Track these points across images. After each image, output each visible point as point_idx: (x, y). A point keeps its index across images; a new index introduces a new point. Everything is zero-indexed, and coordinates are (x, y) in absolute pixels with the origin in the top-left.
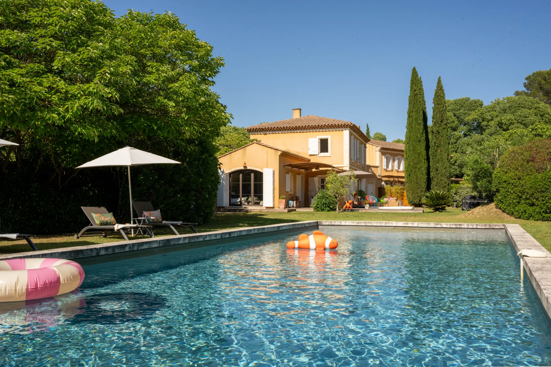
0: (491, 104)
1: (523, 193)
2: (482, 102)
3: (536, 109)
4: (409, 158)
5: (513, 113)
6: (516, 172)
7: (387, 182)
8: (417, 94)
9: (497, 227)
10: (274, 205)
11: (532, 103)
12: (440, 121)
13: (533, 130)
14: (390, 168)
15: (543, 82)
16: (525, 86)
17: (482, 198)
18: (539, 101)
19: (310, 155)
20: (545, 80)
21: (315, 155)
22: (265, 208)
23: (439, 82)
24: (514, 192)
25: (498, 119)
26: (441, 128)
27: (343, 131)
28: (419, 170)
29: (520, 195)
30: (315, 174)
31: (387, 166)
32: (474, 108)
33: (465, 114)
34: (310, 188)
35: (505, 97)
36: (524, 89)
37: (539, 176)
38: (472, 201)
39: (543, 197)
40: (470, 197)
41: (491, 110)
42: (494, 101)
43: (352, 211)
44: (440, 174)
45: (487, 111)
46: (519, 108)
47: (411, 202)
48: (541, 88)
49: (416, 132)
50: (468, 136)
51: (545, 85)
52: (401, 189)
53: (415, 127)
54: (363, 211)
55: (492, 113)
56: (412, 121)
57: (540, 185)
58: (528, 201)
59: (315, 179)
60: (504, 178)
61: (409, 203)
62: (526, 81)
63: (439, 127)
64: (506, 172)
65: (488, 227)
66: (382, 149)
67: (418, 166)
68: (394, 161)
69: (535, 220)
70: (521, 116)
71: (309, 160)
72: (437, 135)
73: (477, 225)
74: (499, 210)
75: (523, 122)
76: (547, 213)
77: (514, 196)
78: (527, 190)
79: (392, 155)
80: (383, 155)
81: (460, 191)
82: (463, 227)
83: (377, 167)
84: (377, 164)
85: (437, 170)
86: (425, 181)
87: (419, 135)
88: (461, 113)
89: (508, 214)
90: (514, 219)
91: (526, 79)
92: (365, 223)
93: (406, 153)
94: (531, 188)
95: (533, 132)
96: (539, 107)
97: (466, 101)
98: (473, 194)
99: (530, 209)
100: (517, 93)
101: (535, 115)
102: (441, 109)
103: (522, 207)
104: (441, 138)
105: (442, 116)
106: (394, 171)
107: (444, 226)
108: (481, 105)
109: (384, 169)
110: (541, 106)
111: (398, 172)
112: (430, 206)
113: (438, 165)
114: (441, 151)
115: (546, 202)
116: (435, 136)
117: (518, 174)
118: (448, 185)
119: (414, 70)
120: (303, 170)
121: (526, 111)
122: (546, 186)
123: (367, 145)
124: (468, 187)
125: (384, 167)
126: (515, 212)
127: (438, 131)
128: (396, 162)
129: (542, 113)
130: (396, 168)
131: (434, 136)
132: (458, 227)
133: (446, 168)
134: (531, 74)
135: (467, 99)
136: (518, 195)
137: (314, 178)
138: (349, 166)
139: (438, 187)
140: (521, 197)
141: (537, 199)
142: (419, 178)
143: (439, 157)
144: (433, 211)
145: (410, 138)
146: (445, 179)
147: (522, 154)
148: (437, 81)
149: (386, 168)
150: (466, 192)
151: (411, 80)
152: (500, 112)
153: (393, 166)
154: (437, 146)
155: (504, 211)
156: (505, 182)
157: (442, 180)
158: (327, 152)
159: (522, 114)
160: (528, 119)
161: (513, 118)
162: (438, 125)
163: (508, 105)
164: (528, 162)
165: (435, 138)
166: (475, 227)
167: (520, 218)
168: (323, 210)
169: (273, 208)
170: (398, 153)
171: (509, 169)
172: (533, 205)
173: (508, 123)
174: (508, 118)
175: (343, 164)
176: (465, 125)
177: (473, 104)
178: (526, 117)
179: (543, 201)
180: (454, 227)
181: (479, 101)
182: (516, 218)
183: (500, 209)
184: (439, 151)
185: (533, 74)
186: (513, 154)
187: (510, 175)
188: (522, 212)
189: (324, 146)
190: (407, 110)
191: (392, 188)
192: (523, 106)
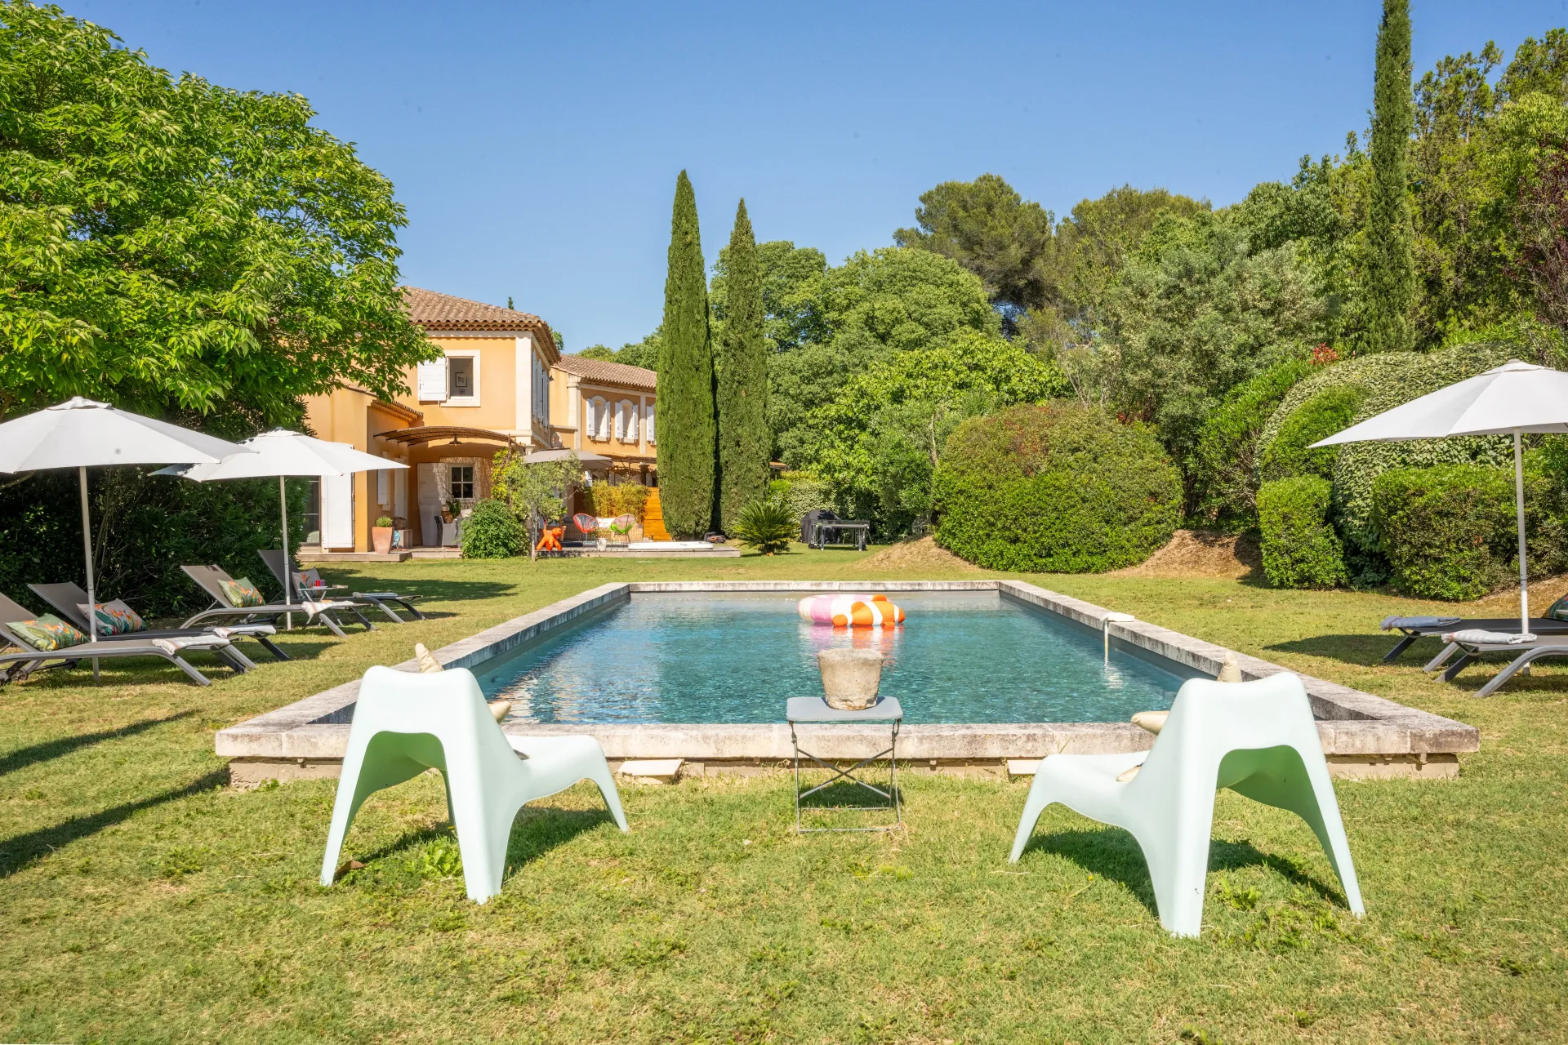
0: (846, 263)
1: (998, 515)
2: (822, 256)
3: (951, 285)
4: (670, 412)
5: (900, 293)
6: (984, 473)
7: (595, 474)
8: (690, 243)
9: (985, 587)
10: (354, 542)
11: (943, 270)
12: (746, 316)
13: (965, 352)
14: (631, 436)
15: (961, 213)
16: (920, 218)
17: (847, 517)
18: (957, 267)
19: (422, 403)
20: (965, 208)
21: (435, 402)
22: (327, 552)
23: (742, 212)
24: (981, 515)
25: (866, 306)
26: (747, 335)
27: (513, 339)
28: (695, 443)
29: (992, 519)
30: (438, 455)
31: (597, 431)
32: (803, 272)
33: (780, 287)
34: (422, 492)
35: (879, 248)
36: (917, 225)
37: (1029, 484)
38: (826, 525)
39: (1034, 524)
40: (818, 513)
41: (847, 280)
42: (852, 257)
43: (562, 555)
44: (745, 456)
45: (837, 282)
46: (914, 282)
47: (675, 528)
48: (955, 227)
49: (688, 343)
50: (792, 350)
51: (966, 222)
52: (639, 492)
53: (687, 329)
54: (593, 555)
55: (850, 288)
56: (679, 313)
57: (1030, 500)
58: (1007, 533)
59: (435, 470)
60: (960, 484)
61: (668, 530)
62: (923, 207)
63: (742, 332)
64: (963, 473)
65: (969, 587)
66: (586, 381)
67: (694, 434)
68: (613, 414)
69: (1020, 571)
70: (917, 303)
71: (420, 417)
72: (738, 353)
73: (950, 584)
74: (946, 552)
75: (925, 319)
76: (1041, 557)
77: (979, 522)
78: (1006, 511)
79: (609, 398)
80: (585, 398)
81: (793, 498)
82: (925, 588)
83: (571, 431)
84: (572, 423)
85: (738, 444)
86: (711, 471)
87: (696, 352)
88: (771, 283)
89: (967, 559)
90: (980, 570)
91: (923, 200)
92: (733, 584)
93: (662, 399)
94: (1013, 506)
95: (965, 358)
96: (958, 283)
97: (784, 251)
98: (826, 507)
99: (1011, 551)
100: (901, 236)
101: (950, 302)
102: (749, 286)
103: (993, 546)
104: (748, 360)
105: (751, 303)
106: (614, 442)
107: (891, 587)
108: (821, 265)
109: (589, 437)
110: (962, 281)
111: (623, 444)
112: (752, 541)
113: (739, 431)
114: (748, 395)
115: (1041, 536)
116: (733, 355)
117: (988, 476)
118: (765, 482)
119: (683, 176)
120: (405, 445)
121: (929, 291)
122: (1041, 504)
123: (552, 372)
124: (812, 489)
125: (590, 431)
126: (980, 556)
127: (741, 344)
128: (619, 416)
129: (965, 299)
130: (618, 433)
131: (729, 355)
132: (917, 588)
133: (760, 438)
134: (933, 188)
135: (787, 247)
136: (988, 521)
137: (434, 465)
138: (531, 433)
139: (739, 487)
140: (993, 525)
141: (1025, 530)
142: (697, 464)
143: (742, 410)
144: (757, 552)
145: (672, 357)
146: (756, 467)
147: (994, 435)
148: (736, 209)
149: (593, 434)
150: (808, 501)
151: (676, 206)
152: (868, 289)
153: (610, 428)
154: (739, 382)
155: (956, 554)
156: (961, 492)
157: (750, 470)
158: (472, 394)
159: (921, 298)
160: (935, 310)
161: (901, 306)
162: (740, 327)
163: (887, 271)
164: (1007, 452)
165: (732, 360)
166: (946, 588)
167: (990, 567)
168: (490, 554)
169: (352, 550)
170: (622, 392)
171: (968, 466)
172: (1015, 540)
173: (888, 318)
174: (889, 305)
175: (514, 428)
176: (780, 315)
177: (803, 262)
178: (930, 307)
179: (1035, 532)
180: (909, 588)
181: (816, 253)
182: (983, 567)
183: (948, 548)
184: (744, 395)
185: (939, 189)
186: (975, 435)
187: (972, 478)
188: (995, 556)
189: (460, 377)
190: (664, 285)
191: (612, 489)
192: (923, 276)
